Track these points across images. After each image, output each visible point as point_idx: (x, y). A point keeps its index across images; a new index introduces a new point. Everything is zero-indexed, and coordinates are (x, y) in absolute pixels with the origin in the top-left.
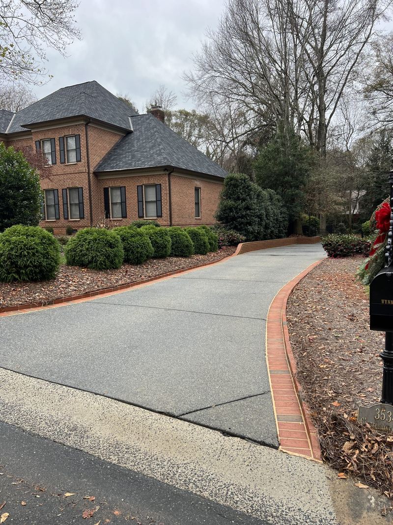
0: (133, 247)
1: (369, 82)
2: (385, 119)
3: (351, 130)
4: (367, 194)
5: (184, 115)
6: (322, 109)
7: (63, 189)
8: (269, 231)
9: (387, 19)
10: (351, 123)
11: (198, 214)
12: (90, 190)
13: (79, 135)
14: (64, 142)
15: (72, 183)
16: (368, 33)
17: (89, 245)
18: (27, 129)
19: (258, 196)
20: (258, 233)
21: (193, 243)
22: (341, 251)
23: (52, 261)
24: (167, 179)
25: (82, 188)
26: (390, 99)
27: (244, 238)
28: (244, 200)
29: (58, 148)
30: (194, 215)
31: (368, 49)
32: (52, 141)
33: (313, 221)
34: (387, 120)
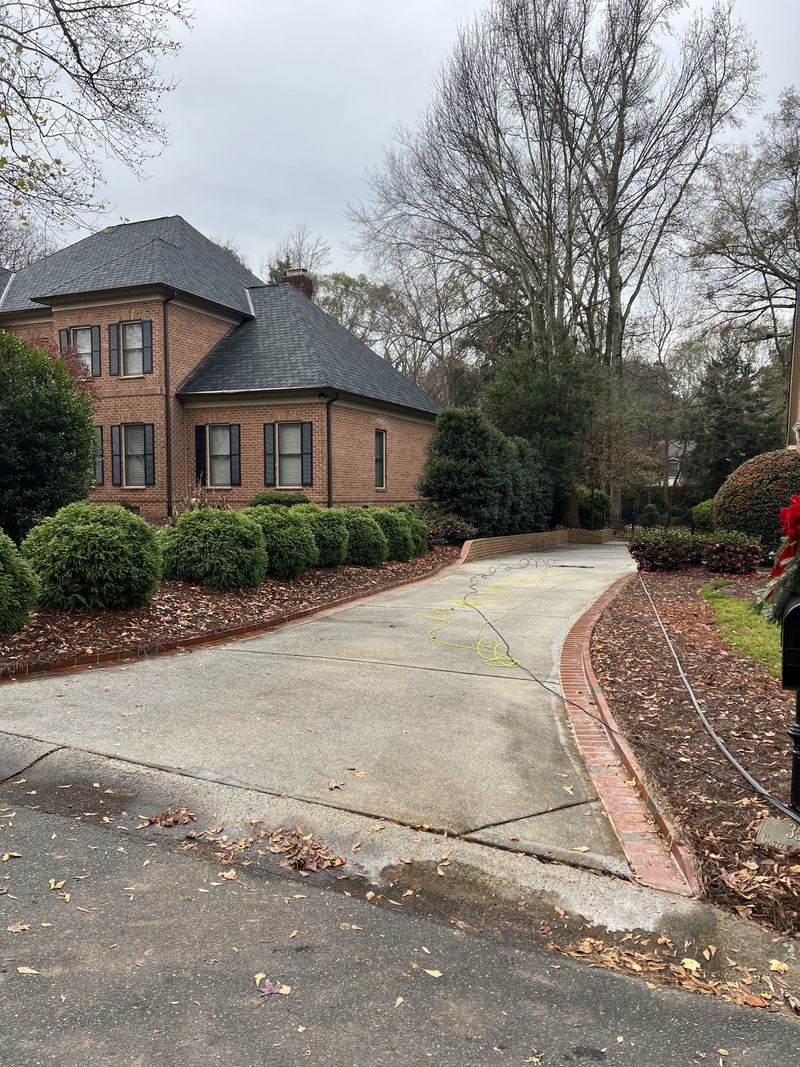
0: (283, 547)
1: (700, 238)
2: (730, 307)
3: (668, 326)
4: (698, 450)
5: (344, 284)
6: (615, 285)
7: (112, 427)
8: (519, 517)
9: (737, 123)
10: (667, 314)
11: (380, 481)
12: (168, 429)
13: (151, 322)
14: (118, 334)
15: (132, 414)
16: (702, 149)
17: (204, 542)
18: (42, 306)
19: (500, 449)
20: (499, 521)
21: (386, 541)
22: (664, 560)
23: (148, 572)
24: (324, 413)
25: (153, 425)
26: (740, 270)
27: (474, 530)
28: (474, 457)
29: (105, 345)
30: (373, 482)
31: (700, 178)
32: (95, 330)
33: (597, 500)
34: (734, 309)
